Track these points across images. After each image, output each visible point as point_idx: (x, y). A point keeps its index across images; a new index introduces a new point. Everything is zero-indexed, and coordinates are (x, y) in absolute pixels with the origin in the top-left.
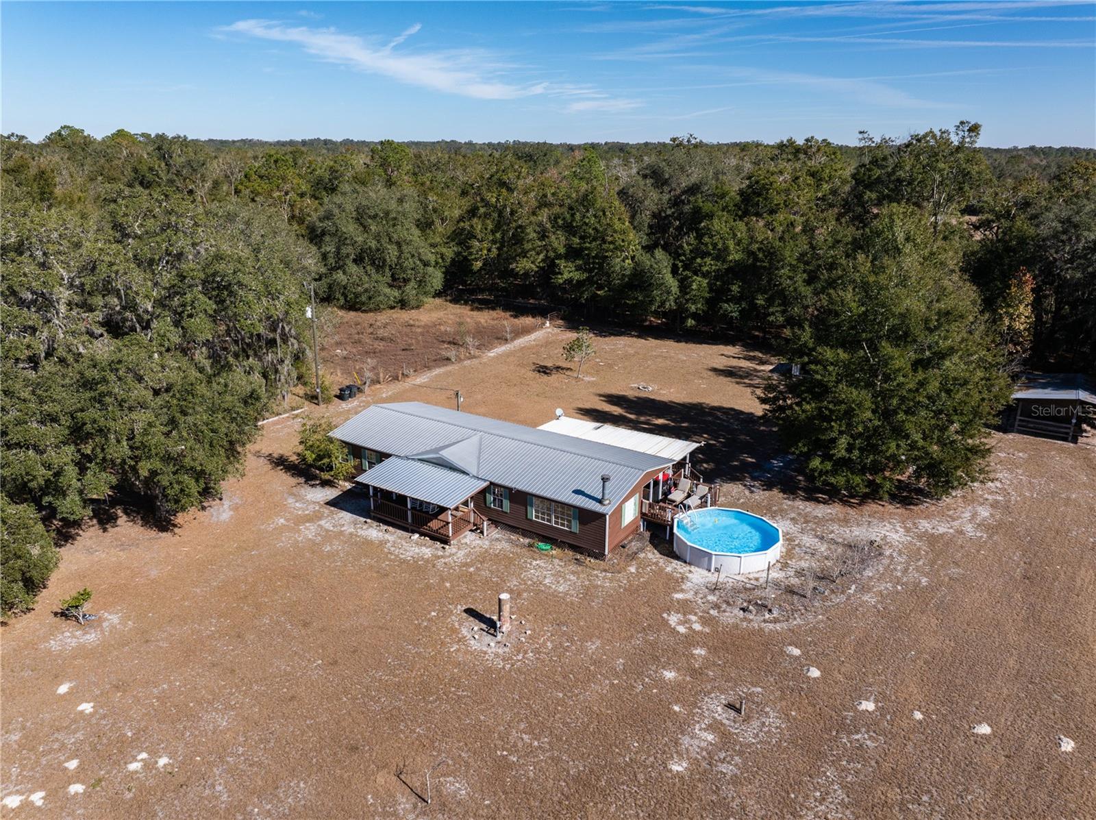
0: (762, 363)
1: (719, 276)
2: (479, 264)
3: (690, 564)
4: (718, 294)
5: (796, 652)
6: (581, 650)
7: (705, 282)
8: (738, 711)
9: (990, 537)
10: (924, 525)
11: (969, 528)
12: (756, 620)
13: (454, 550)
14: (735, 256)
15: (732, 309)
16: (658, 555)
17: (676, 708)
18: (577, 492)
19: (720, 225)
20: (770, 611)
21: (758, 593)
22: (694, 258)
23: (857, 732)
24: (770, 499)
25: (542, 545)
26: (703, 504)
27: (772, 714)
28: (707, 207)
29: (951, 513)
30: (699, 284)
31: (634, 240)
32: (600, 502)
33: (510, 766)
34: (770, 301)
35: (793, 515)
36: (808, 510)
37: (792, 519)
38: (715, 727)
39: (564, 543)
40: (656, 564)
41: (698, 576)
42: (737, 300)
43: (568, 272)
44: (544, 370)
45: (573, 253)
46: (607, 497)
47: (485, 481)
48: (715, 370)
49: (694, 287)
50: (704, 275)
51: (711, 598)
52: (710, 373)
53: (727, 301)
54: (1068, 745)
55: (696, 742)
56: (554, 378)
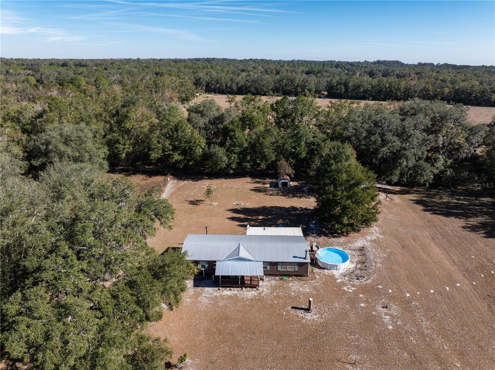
0: (264, 184)
1: (240, 153)
2: (124, 155)
3: (330, 270)
4: (242, 160)
5: (381, 287)
6: (336, 308)
7: (236, 155)
8: (387, 307)
9: (385, 236)
10: (369, 238)
11: (378, 235)
12: (363, 281)
13: (262, 289)
14: (246, 145)
15: (248, 165)
16: (319, 270)
17: (374, 313)
18: (294, 257)
19: (238, 133)
20: (364, 277)
21: (355, 272)
22: (230, 148)
23: (412, 302)
24: (324, 239)
25: (285, 278)
26: (318, 248)
27: (393, 305)
28: (231, 127)
29: (370, 231)
30: (234, 156)
31: (203, 142)
32: (305, 258)
33: (358, 345)
34: (261, 160)
35: (336, 244)
36: (338, 241)
37: (337, 245)
38: (386, 314)
39: (292, 275)
40: (321, 272)
41: (335, 272)
42: (249, 162)
43: (177, 157)
44: (193, 203)
45: (175, 149)
46: (307, 257)
47: (261, 261)
48: (252, 190)
49: (233, 158)
50: (235, 153)
51: (347, 278)
52: (253, 192)
53: (246, 162)
54: (448, 289)
55: (387, 320)
56: (201, 206)
